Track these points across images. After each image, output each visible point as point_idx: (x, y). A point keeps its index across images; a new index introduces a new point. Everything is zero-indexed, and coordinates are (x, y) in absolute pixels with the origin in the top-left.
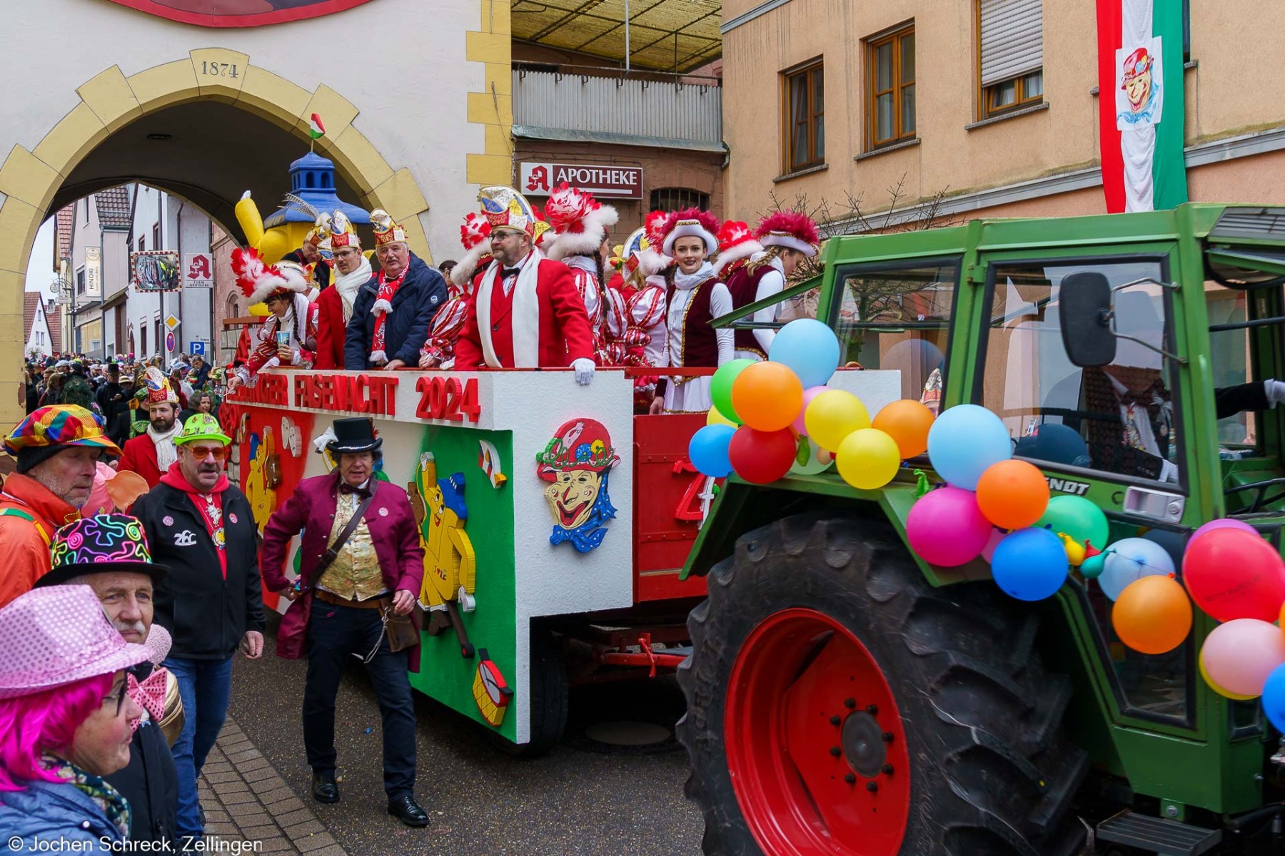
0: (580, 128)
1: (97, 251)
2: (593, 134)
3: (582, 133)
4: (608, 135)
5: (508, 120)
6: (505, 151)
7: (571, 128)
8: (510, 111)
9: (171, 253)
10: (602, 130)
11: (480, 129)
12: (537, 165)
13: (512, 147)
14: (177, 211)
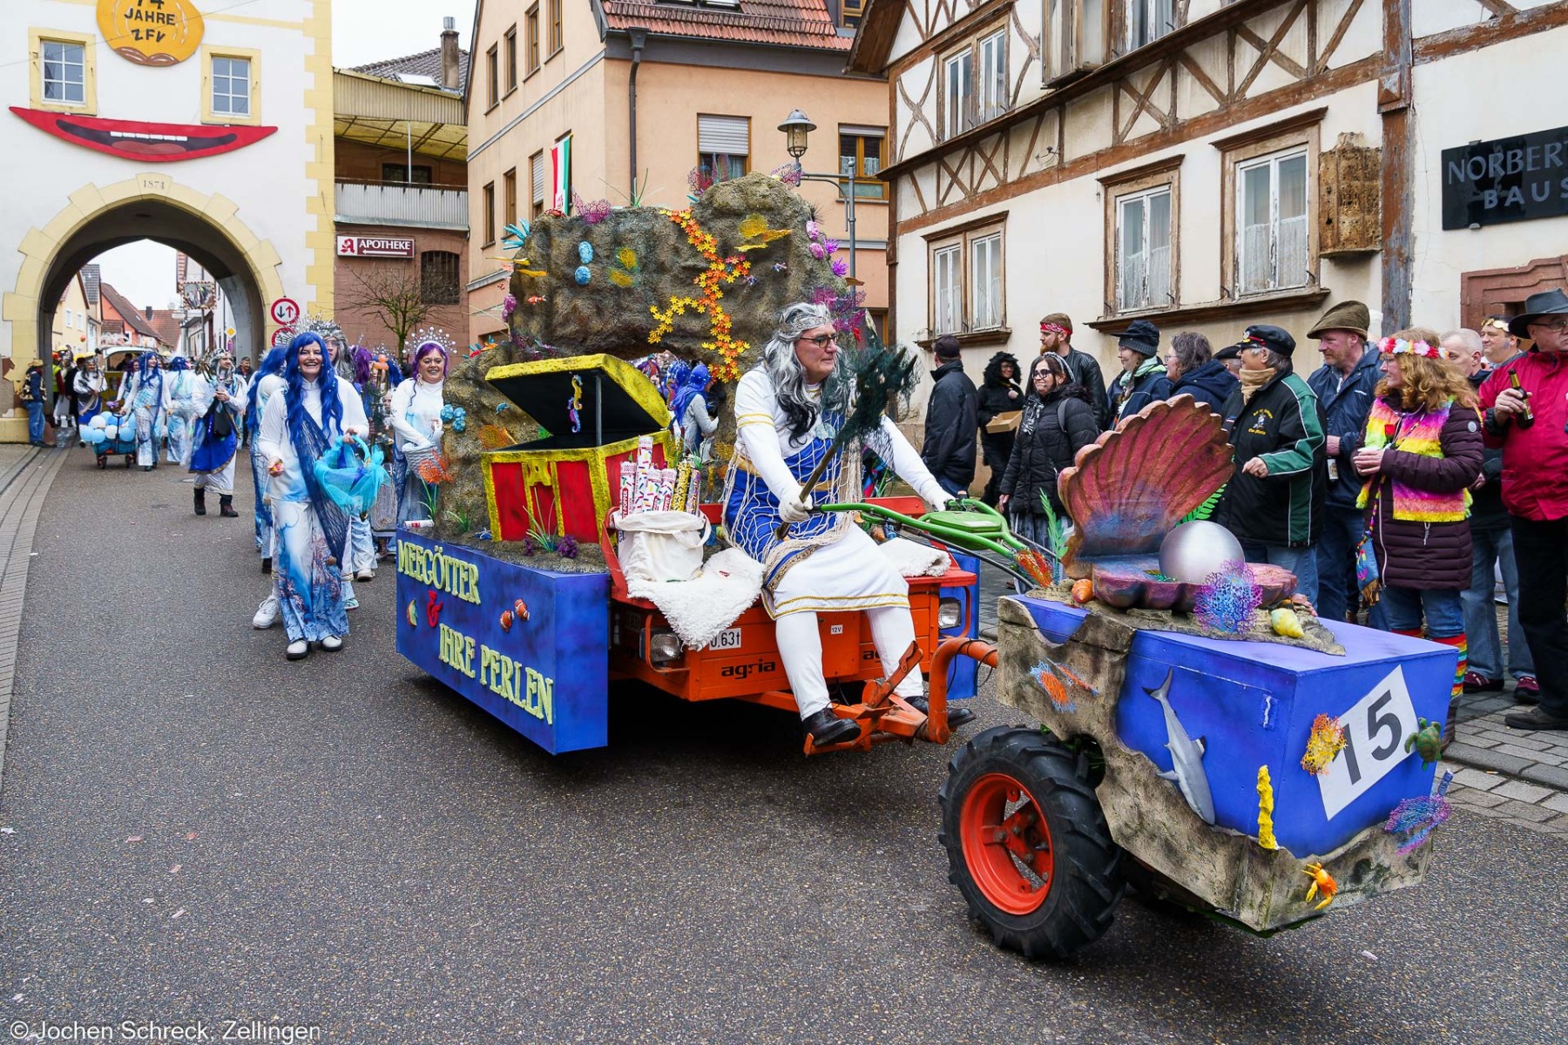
5: (332, 213)
6: (329, 229)
8: (333, 210)
11: (315, 217)
12: (347, 238)
13: (334, 227)
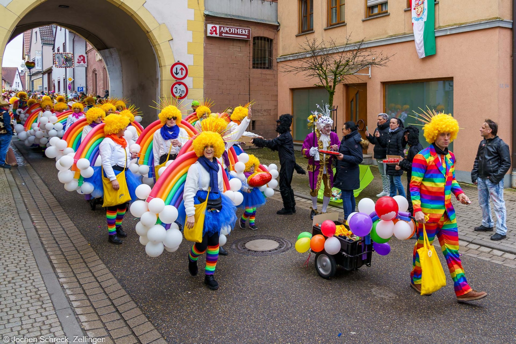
0: (229, 13)
1: (40, 52)
2: (233, 16)
3: (229, 15)
4: (238, 16)
5: (203, 8)
6: (201, 20)
7: (225, 13)
8: (204, 5)
9: (70, 53)
10: (236, 15)
11: (192, 11)
12: (213, 25)
13: (204, 18)
14: (73, 38)
